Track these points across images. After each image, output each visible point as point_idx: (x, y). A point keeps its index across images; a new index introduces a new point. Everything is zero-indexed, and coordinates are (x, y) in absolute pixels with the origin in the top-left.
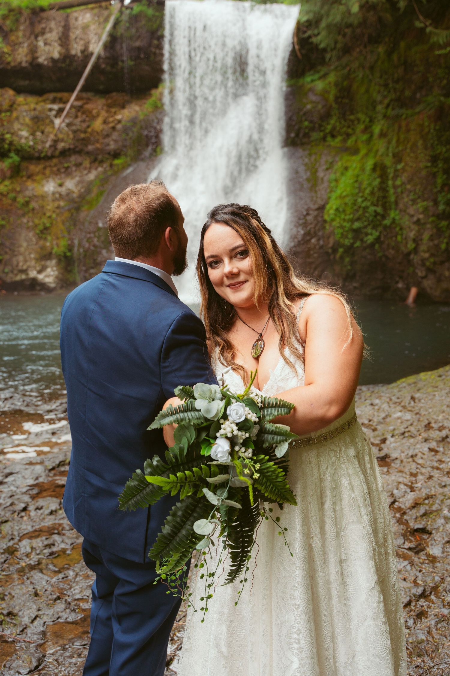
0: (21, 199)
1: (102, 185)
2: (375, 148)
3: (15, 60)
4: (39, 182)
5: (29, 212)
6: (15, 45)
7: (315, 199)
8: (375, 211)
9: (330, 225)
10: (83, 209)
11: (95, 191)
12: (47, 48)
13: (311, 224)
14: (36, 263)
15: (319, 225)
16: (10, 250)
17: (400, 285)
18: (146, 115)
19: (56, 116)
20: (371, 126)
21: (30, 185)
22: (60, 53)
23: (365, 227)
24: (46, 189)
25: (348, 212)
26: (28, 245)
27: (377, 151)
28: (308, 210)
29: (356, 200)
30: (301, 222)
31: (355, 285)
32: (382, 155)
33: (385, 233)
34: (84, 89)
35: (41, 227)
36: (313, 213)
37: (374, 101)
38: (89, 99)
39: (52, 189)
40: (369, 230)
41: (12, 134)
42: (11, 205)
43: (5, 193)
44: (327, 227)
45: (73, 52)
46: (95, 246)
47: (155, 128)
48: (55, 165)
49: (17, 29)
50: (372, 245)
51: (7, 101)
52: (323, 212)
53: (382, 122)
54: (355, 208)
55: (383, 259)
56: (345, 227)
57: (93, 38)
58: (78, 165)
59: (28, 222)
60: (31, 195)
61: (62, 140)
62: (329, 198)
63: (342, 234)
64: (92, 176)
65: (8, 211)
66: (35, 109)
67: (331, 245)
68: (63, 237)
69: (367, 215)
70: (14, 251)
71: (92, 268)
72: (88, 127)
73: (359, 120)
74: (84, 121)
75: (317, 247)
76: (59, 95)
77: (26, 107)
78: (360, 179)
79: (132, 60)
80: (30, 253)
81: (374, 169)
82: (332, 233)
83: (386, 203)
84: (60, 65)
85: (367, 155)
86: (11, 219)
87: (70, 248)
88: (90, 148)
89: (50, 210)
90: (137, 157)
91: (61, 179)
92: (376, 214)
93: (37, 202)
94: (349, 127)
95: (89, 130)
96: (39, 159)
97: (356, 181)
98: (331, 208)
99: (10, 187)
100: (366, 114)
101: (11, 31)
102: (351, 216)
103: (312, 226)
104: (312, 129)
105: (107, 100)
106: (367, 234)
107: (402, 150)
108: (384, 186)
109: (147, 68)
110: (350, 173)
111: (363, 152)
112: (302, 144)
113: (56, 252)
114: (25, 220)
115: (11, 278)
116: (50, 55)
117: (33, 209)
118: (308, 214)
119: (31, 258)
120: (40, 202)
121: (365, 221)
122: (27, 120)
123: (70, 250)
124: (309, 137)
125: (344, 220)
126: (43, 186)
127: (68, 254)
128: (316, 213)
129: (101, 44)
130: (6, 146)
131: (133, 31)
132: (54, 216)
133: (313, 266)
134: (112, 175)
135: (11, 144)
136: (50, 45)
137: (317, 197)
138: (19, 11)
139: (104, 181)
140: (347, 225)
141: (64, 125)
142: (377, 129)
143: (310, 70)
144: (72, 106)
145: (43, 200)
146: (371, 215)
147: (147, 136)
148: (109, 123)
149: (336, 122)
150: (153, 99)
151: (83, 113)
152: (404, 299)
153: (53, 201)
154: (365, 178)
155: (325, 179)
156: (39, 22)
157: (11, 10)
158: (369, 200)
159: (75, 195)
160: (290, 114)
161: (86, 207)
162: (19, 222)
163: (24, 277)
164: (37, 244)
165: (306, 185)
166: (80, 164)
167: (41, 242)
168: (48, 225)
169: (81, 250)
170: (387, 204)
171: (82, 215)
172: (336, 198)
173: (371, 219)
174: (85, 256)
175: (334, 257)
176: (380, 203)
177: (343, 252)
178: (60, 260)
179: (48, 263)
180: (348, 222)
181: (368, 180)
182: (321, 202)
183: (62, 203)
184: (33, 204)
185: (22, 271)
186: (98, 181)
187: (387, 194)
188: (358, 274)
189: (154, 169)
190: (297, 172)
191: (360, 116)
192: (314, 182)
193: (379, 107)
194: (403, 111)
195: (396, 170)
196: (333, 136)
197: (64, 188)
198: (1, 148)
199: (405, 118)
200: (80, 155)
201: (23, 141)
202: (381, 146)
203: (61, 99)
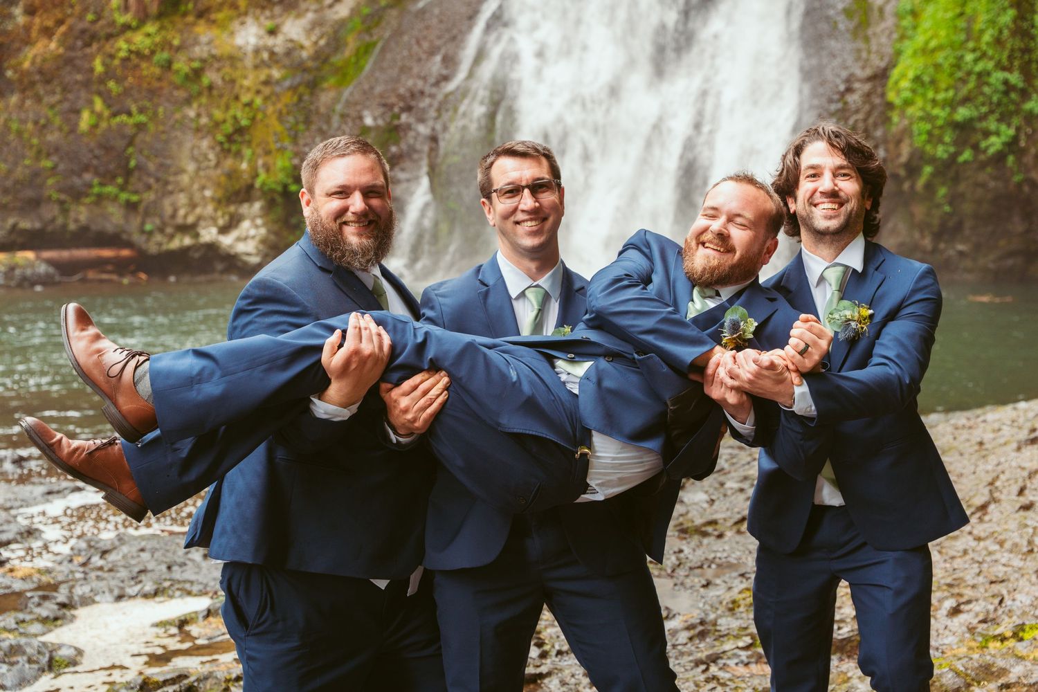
0: (182, 66)
4: (222, 26)
5: (200, 94)
7: (864, 55)
8: (1006, 82)
9: (903, 114)
10: (325, 85)
11: (352, 43)
13: (857, 111)
14: (216, 210)
15: (876, 114)
16: (158, 180)
21: (204, 32)
23: (983, 117)
24: (239, 40)
25: (943, 85)
26: (199, 169)
28: (849, 80)
29: (961, 58)
30: (833, 107)
31: (960, 247)
33: (1029, 130)
35: (228, 128)
36: (861, 88)
39: (253, 41)
40: (992, 125)
42: (159, 79)
43: (147, 52)
44: (895, 119)
50: (1000, 157)
52: (884, 86)
54: (960, 74)
55: (1026, 189)
56: (937, 117)
59: (199, 115)
60: (205, 55)
62: (899, 53)
63: (929, 133)
65: (153, 93)
67: (904, 158)
68: (282, 150)
69: (986, 90)
70: (167, 183)
78: (968, 10)
80: (203, 188)
83: (1030, 61)
86: (161, 110)
89: (248, 89)
91: (272, 17)
92: (1008, 87)
93: (219, 70)
97: (961, 14)
98: (903, 76)
99: (158, 39)
102: (951, 93)
103: (860, 116)
106: (987, 134)
108: (1025, 25)
113: (263, 184)
114: (192, 113)
115: (160, 244)
117: (211, 88)
118: (849, 90)
119: (204, 198)
120: (227, 70)
121: (983, 104)
125: (934, 102)
126: (232, 34)
128: (867, 87)
132: (258, 101)
137: (869, 52)
139: (370, 20)
140: (941, 113)
145: (233, 66)
146: (996, 91)
154: (980, 10)
155: (888, 9)
158: (991, 58)
159: (305, 54)
161: (332, 81)
162: (178, 116)
163: (187, 241)
164: (217, 165)
165: (844, 24)
167: (229, 163)
168: (244, 122)
171: (325, 98)
172: (915, 53)
173: (995, 99)
175: (912, 187)
176: (1016, 63)
177: (933, 175)
178: (270, 205)
179: (244, 209)
180: (943, 108)
181: (988, 11)
182: (878, 63)
183: (276, 73)
184: (210, 77)
185: (185, 229)
186: (357, 20)
187: (1032, 44)
188: (968, 224)
192: (862, 16)
197: (279, 40)
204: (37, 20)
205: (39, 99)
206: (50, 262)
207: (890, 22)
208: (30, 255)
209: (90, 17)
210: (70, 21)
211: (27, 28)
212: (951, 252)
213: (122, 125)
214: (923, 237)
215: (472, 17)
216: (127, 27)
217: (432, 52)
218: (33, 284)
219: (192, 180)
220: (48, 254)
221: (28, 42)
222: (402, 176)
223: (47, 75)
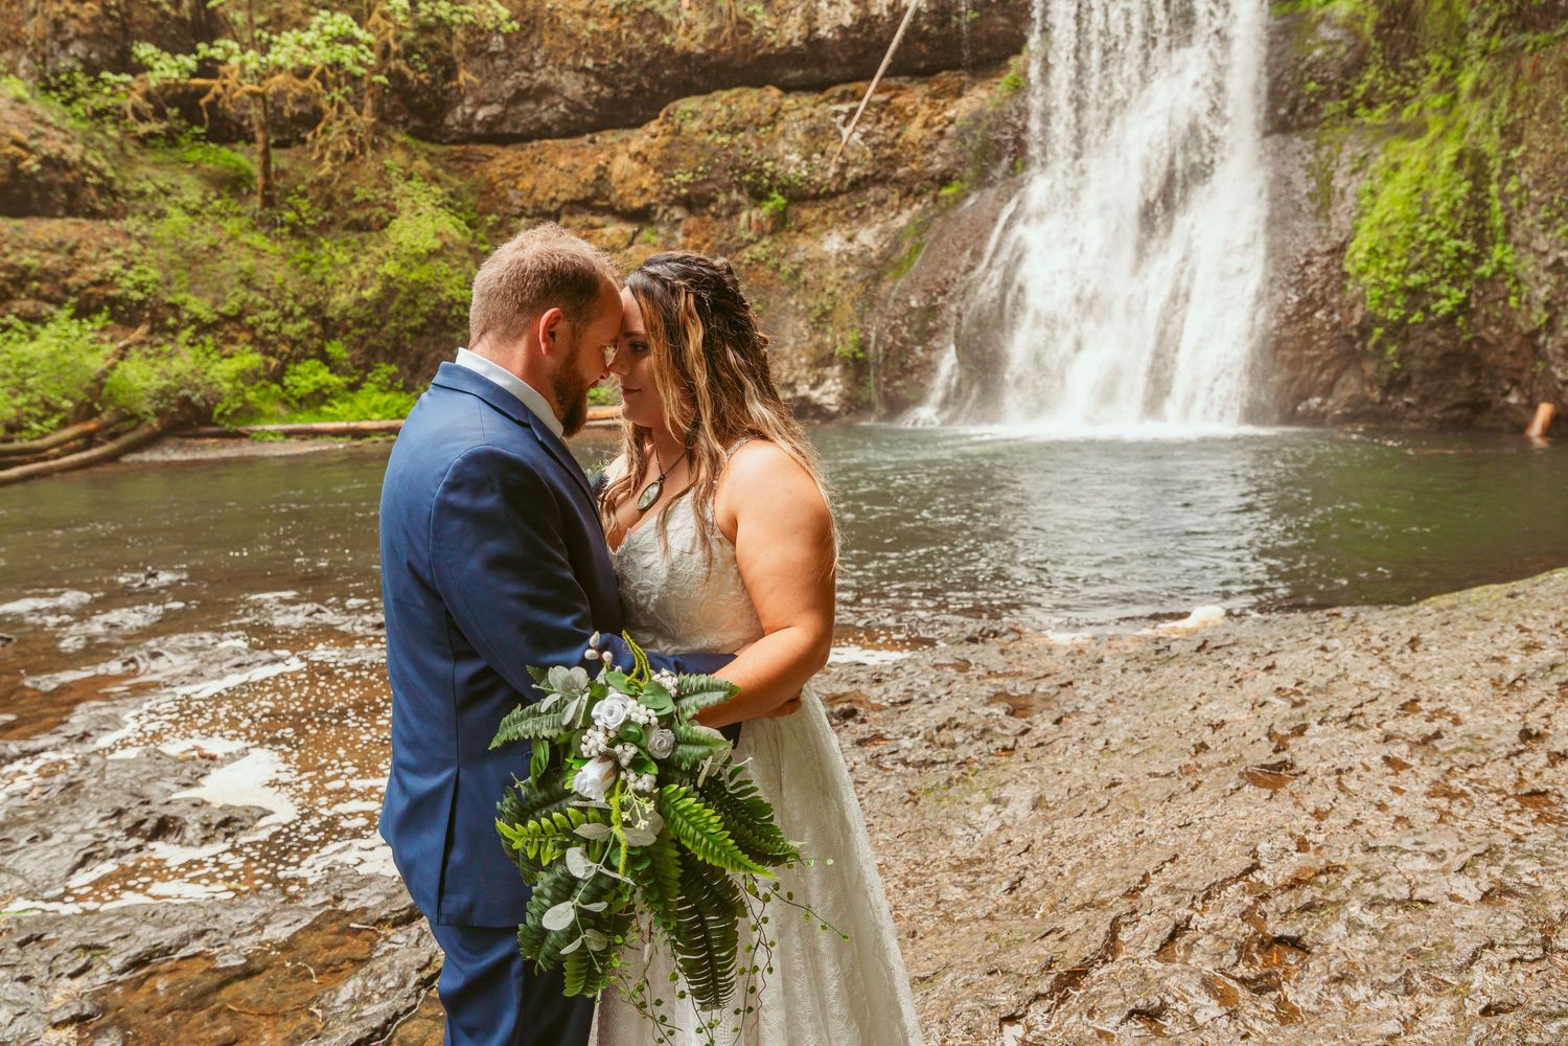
0: (786, 267)
2: (1462, 120)
3: (781, 38)
4: (815, 237)
5: (798, 288)
6: (782, 14)
7: (1325, 232)
8: (1458, 250)
9: (1357, 280)
10: (886, 278)
11: (907, 245)
12: (832, 11)
13: (1316, 281)
14: (808, 372)
15: (1332, 283)
17: (1513, 399)
18: (998, 105)
19: (845, 124)
20: (1455, 77)
21: (802, 242)
22: (853, 16)
23: (1435, 282)
24: (826, 247)
25: (1396, 255)
26: (797, 343)
27: (1467, 125)
28: (1309, 255)
29: (1416, 228)
30: (1293, 279)
31: (1407, 399)
32: (1477, 134)
33: (1479, 293)
34: (892, 72)
35: (817, 312)
36: (1320, 261)
37: (1463, 25)
38: (900, 88)
39: (836, 247)
40: (1443, 289)
41: (775, 160)
42: (771, 278)
44: (1350, 287)
45: (875, 11)
46: (903, 340)
47: (1014, 126)
48: (842, 207)
50: (1450, 319)
51: (769, 107)
52: (1341, 258)
53: (1479, 66)
54: (1413, 244)
55: (1475, 346)
56: (1389, 283)
58: (880, 203)
59: (797, 304)
60: (803, 259)
61: (855, 164)
62: (1356, 228)
63: (1382, 299)
64: (902, 221)
65: (767, 288)
66: (811, 116)
67: (1356, 321)
68: (852, 327)
69: (1438, 257)
72: (898, 135)
73: (1427, 67)
74: (891, 127)
75: (1327, 327)
76: (851, 87)
77: (798, 114)
78: (1425, 186)
79: (975, 10)
80: (800, 356)
81: (1458, 164)
82: (1361, 297)
83: (1483, 229)
84: (852, 36)
85: (1442, 135)
86: (772, 300)
87: (863, 345)
88: (901, 171)
89: (832, 283)
90: (982, 181)
91: (851, 229)
92: (1461, 254)
93: (811, 269)
94: (1405, 83)
95: (900, 141)
96: (816, 197)
97: (1418, 190)
98: (1360, 248)
99: (770, 249)
100: (1444, 52)
102: (1404, 261)
103: (1318, 286)
104: (1326, 96)
105: (931, 86)
106: (1437, 297)
107: (1523, 118)
108: (1480, 195)
109: (1001, 20)
110: (1404, 175)
111: (1435, 129)
112: (1302, 127)
113: (840, 354)
114: (792, 302)
116: (837, 22)
117: (806, 283)
118: (1308, 263)
119: (800, 364)
120: (817, 269)
121: (1435, 270)
122: (799, 135)
123: (863, 349)
124: (1319, 111)
125: (1387, 269)
126: (822, 242)
127: (860, 355)
128: (1326, 259)
130: (765, 181)
132: (839, 291)
133: (1319, 364)
134: (936, 216)
135: (773, 177)
136: (838, 5)
137: (1329, 229)
139: (922, 227)
140: (1393, 280)
141: (856, 136)
142: (1466, 82)
144: (869, 104)
145: (821, 266)
146: (1448, 258)
147: (997, 142)
148: (934, 125)
149: (1377, 76)
150: (1012, 73)
151: (891, 113)
152: (1521, 428)
154: (1437, 185)
155: (1349, 190)
158: (1445, 228)
159: (873, 255)
160: (1279, 71)
161: (891, 274)
162: (783, 304)
164: (810, 340)
165: (1307, 206)
166: (884, 201)
167: (818, 337)
168: (828, 308)
169: (881, 348)
170: (1488, 233)
171: (884, 288)
172: (1372, 227)
173: (1447, 265)
174: (887, 357)
175: (1364, 346)
176: (1469, 231)
177: (1383, 336)
178: (846, 367)
179: (828, 371)
180: (1396, 275)
181: (1444, 186)
182: (1337, 238)
183: (852, 270)
184: (806, 275)
186: (912, 228)
187: (1487, 213)
188: (1416, 379)
189: (1009, 199)
190: (1289, 183)
191: (1434, 59)
192: (1324, 198)
193: (1474, 37)
194: (1528, 37)
195: (1507, 162)
196: (1370, 105)
197: (856, 244)
198: (756, 186)
199: (1532, 53)
200: (884, 185)
201: (792, 170)
202: (1473, 114)
203: (854, 94)
204: (691, 240)
207: (1350, 202)
209: (726, 236)
210: (712, 240)
212: (1400, 404)
214: (1372, 391)
215: (995, 220)
216: (750, 242)
217: (963, 249)
219: (792, 350)
222: (937, 344)
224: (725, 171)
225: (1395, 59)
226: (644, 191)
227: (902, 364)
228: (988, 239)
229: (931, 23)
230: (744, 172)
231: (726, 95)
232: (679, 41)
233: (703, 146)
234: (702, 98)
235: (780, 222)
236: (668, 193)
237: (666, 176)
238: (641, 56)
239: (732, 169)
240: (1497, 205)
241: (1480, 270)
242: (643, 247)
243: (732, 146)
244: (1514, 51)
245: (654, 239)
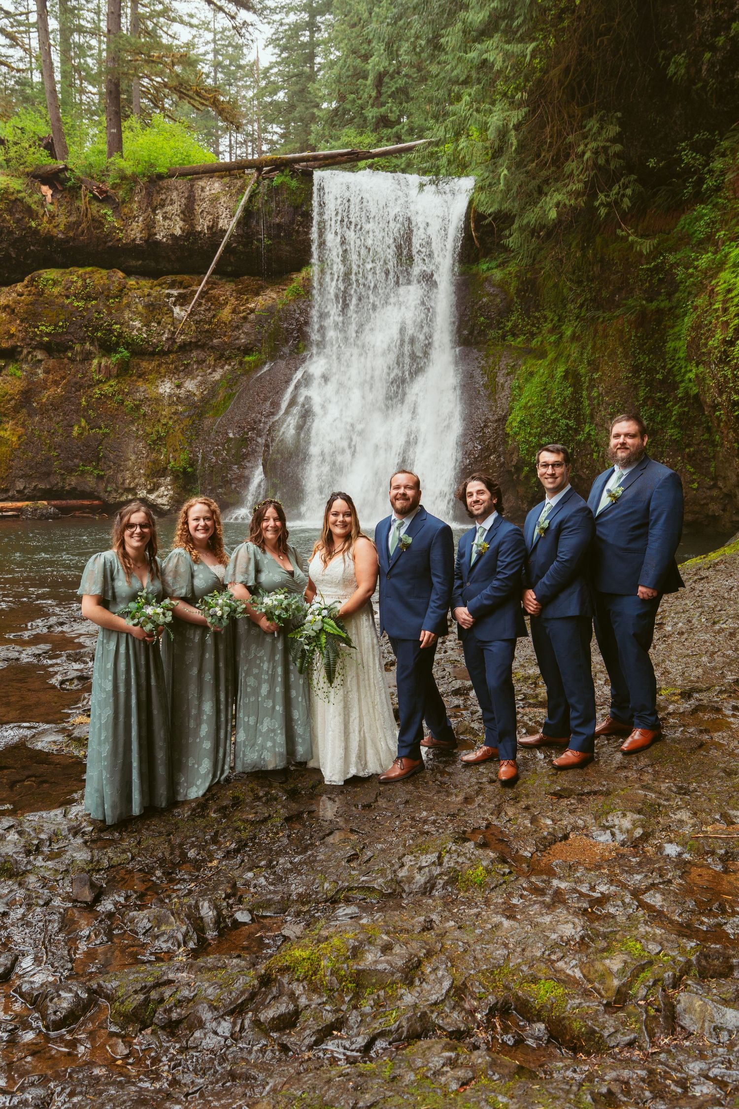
0: (129, 403)
1: (230, 387)
2: (566, 353)
3: (127, 237)
4: (152, 383)
5: (139, 418)
6: (127, 219)
7: (494, 408)
8: (567, 425)
9: (514, 439)
10: (207, 415)
11: (222, 393)
12: (167, 223)
13: (490, 437)
14: (146, 481)
15: (500, 439)
16: (115, 464)
18: (286, 304)
19: (175, 304)
21: (142, 386)
22: (182, 230)
24: (161, 391)
25: (535, 426)
26: (137, 458)
27: (569, 355)
28: (486, 421)
29: (545, 411)
30: (478, 435)
32: (575, 361)
33: (578, 450)
34: (214, 273)
35: (154, 437)
36: (493, 425)
37: (566, 299)
38: (214, 283)
39: (168, 391)
41: (122, 324)
42: (117, 410)
43: (110, 395)
44: (510, 442)
45: (199, 228)
46: (224, 460)
47: (297, 320)
48: (173, 362)
49: (131, 200)
51: (116, 284)
52: (504, 424)
53: (574, 323)
54: (544, 420)
56: (532, 442)
57: (224, 213)
58: (200, 362)
59: (138, 430)
60: (142, 398)
61: (182, 332)
62: (512, 408)
63: (527, 450)
64: (217, 376)
65: (113, 417)
66: (149, 295)
67: (514, 462)
68: (183, 449)
69: (557, 428)
70: (120, 465)
71: (221, 487)
72: (214, 316)
73: (545, 318)
74: (209, 310)
75: (498, 464)
76: (179, 278)
77: (139, 292)
78: (549, 387)
79: (270, 239)
80: (139, 469)
81: (565, 377)
82: (517, 449)
83: (580, 415)
84: (181, 242)
85: (556, 359)
86: (117, 426)
87: (192, 463)
88: (216, 341)
89: (165, 416)
90: (274, 355)
91: (179, 378)
92: (568, 428)
93: (149, 406)
94: (533, 325)
95: (216, 320)
96: (153, 354)
97: (544, 390)
98: (515, 420)
99: (116, 388)
100: (555, 312)
101: (124, 202)
102: (539, 430)
103: (492, 440)
104: (489, 326)
105: (237, 285)
108: (578, 396)
109: (287, 248)
110: (536, 380)
111: (551, 356)
112: (477, 343)
113: (172, 468)
114: (134, 428)
115: (115, 498)
116: (170, 232)
117: (144, 415)
118: (485, 426)
119: (140, 474)
120: (154, 406)
121: (555, 436)
122: (140, 307)
123: (192, 466)
124: (486, 335)
125: (530, 433)
126: (157, 387)
127: (189, 470)
128: (496, 425)
129: (235, 220)
130: (114, 339)
131: (273, 205)
132: (171, 423)
134: (243, 375)
135: (120, 335)
136: (170, 219)
137: (497, 407)
138: (134, 178)
139: (231, 381)
140: (534, 440)
142: (568, 331)
143: (485, 256)
145: (157, 404)
146: (562, 429)
147: (286, 329)
148: (240, 312)
149: (518, 318)
150: (295, 284)
151: (209, 300)
153: (170, 405)
154: (555, 387)
155: (506, 385)
156: (158, 192)
157: (123, 178)
158: (560, 412)
159: (196, 399)
160: (462, 308)
161: (211, 413)
162: (126, 430)
164: (148, 456)
165: (484, 392)
166: (204, 361)
167: (154, 455)
168: (163, 434)
169: (207, 465)
170: (582, 417)
171: (207, 422)
172: (521, 408)
173: (562, 433)
174: (211, 472)
175: (518, 477)
176: (573, 415)
177: (529, 472)
178: (176, 478)
179: (162, 480)
181: (559, 389)
182: (501, 412)
183: (180, 409)
184: (145, 409)
185: (129, 490)
187: (581, 406)
189: (296, 369)
190: (472, 377)
191: (547, 313)
192: (492, 388)
193: (570, 306)
194: (600, 313)
195: (591, 380)
196: (514, 335)
197: (182, 391)
198: (106, 341)
199: (603, 322)
200: (203, 350)
201: (135, 332)
202: (574, 350)
203: (181, 283)
204: (51, 376)
205: (51, 419)
206: (55, 506)
207: (507, 392)
208: (45, 503)
209: (80, 375)
210: (68, 377)
211: (45, 380)
213: (95, 434)
215: (288, 382)
216: (100, 381)
217: (265, 400)
218: (48, 518)
219: (134, 464)
220: (53, 503)
221: (45, 388)
222: (247, 465)
223: (56, 405)
224: (81, 327)
225: (528, 310)
226: (13, 335)
227: (223, 477)
228: (282, 395)
229: (239, 243)
230: (97, 330)
231: (81, 271)
232: (45, 226)
233: (63, 306)
234: (62, 270)
235: (124, 369)
236: (32, 339)
237: (30, 326)
238: (11, 233)
239: (86, 326)
240: (586, 403)
241: (578, 438)
242: (9, 378)
243: (86, 309)
244: (594, 319)
245: (19, 373)
